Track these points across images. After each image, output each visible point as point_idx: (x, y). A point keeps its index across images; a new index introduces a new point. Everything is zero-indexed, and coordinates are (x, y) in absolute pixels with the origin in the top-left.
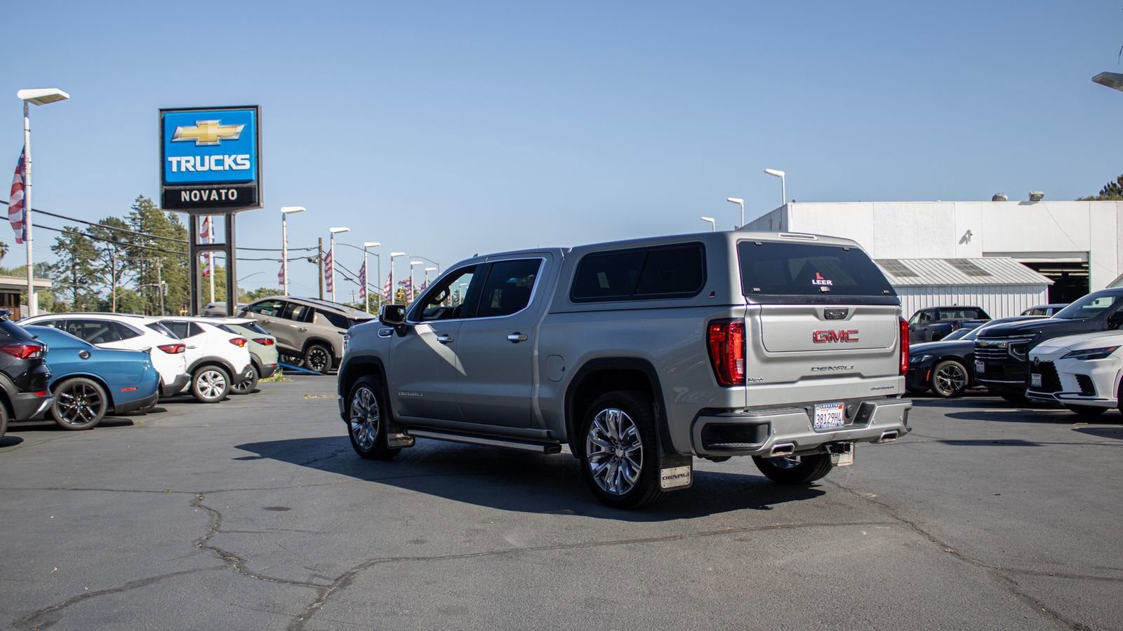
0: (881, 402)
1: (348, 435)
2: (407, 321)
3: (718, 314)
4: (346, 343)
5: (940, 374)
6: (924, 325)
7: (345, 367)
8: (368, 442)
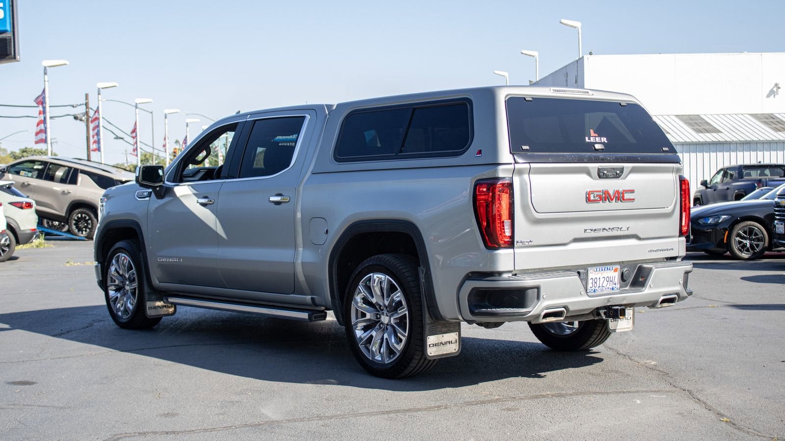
0: (659, 264)
1: (105, 303)
2: (166, 182)
3: (485, 173)
4: (102, 206)
5: (739, 235)
6: (727, 184)
7: (102, 231)
8: (126, 311)
